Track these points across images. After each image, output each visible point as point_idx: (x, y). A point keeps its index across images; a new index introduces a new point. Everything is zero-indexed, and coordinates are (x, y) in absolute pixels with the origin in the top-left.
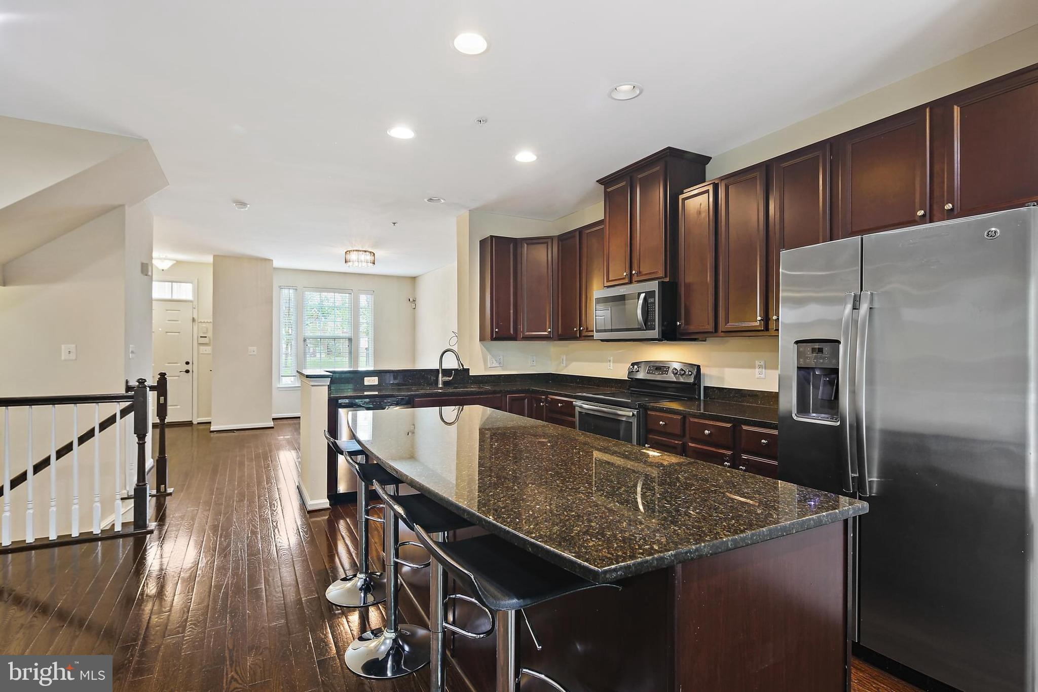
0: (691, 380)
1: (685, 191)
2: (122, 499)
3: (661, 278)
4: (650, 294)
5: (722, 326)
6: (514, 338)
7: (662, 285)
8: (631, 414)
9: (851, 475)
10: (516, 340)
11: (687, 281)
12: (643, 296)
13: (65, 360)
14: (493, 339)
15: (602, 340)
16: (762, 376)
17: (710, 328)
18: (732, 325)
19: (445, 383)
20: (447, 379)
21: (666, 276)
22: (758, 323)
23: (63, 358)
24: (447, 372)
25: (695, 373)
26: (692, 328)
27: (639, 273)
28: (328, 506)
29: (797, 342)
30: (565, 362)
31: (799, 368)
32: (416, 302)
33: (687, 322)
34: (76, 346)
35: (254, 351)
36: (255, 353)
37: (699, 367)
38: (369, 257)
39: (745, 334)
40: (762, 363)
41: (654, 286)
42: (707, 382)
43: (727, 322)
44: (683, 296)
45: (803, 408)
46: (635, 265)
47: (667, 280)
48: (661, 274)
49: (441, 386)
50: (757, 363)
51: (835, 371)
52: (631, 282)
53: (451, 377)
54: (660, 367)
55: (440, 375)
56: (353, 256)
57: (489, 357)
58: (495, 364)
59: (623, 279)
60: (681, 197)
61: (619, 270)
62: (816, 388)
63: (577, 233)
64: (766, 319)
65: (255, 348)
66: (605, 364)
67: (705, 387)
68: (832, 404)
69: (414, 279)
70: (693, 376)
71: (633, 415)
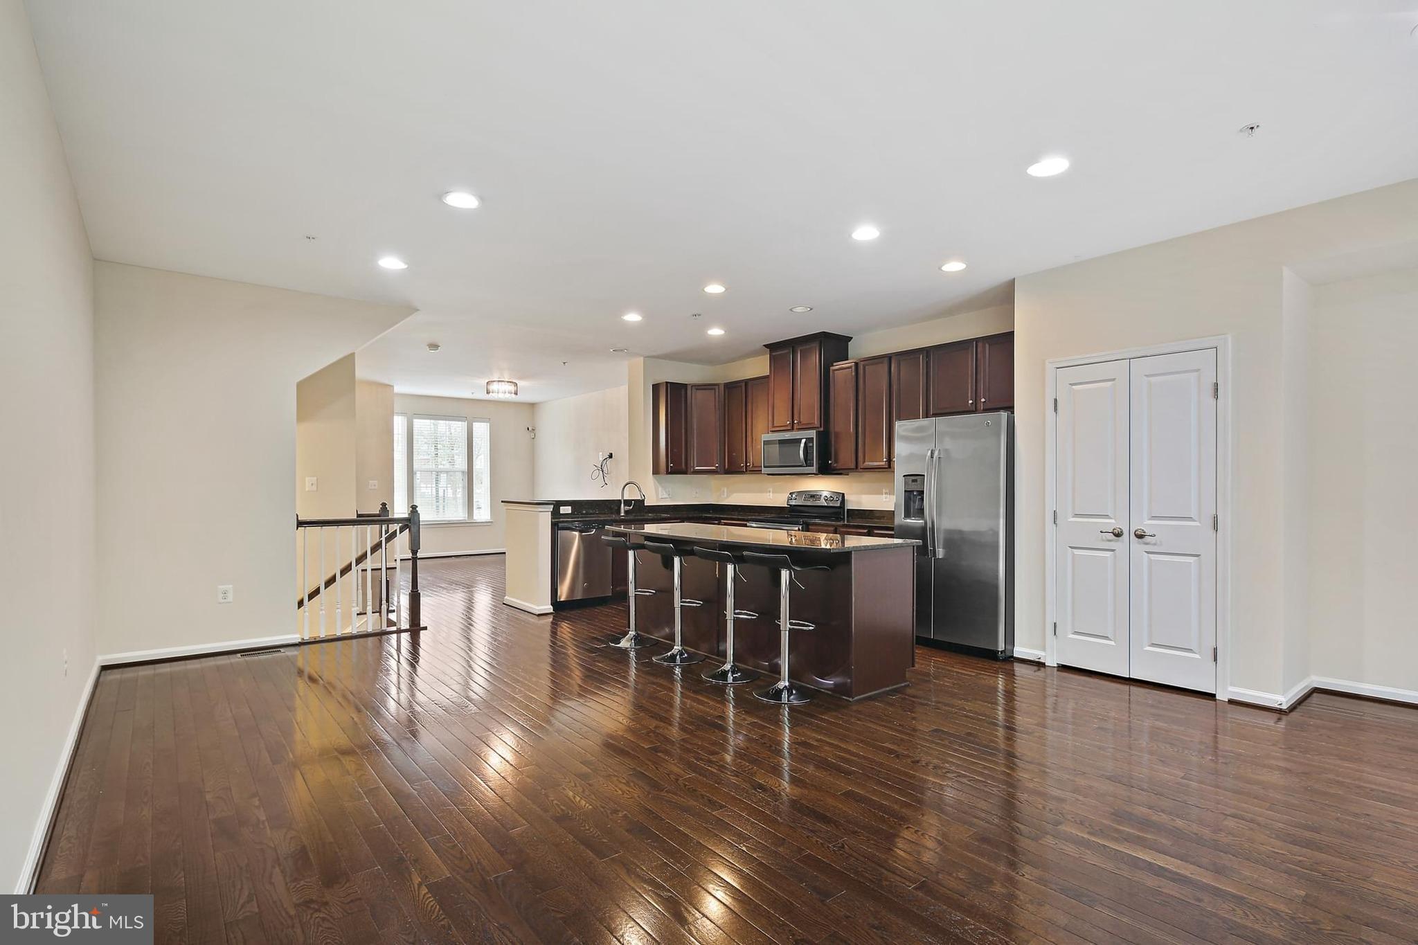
0: (838, 504)
1: (835, 364)
2: (358, 614)
3: (818, 428)
4: (809, 440)
5: (861, 465)
6: (685, 473)
7: (818, 433)
8: (797, 528)
9: (929, 548)
10: (686, 474)
11: (836, 430)
12: (804, 441)
13: (308, 491)
14: (668, 473)
15: (768, 474)
16: (887, 500)
17: (853, 466)
18: (869, 464)
19: (626, 512)
20: (627, 508)
21: (821, 426)
22: (883, 463)
23: (307, 489)
24: (627, 503)
25: (840, 498)
26: (839, 466)
27: (799, 422)
28: (552, 611)
29: (904, 476)
30: (726, 494)
31: (905, 491)
32: (536, 431)
33: (836, 461)
34: (317, 480)
35: (375, 485)
36: (376, 487)
37: (843, 494)
38: (512, 388)
39: (876, 470)
40: (888, 491)
41: (813, 434)
42: (849, 506)
43: (864, 462)
44: (833, 442)
45: (907, 515)
46: (796, 416)
47: (822, 429)
48: (817, 423)
49: (623, 514)
50: (884, 490)
51: (923, 492)
52: (793, 429)
53: (630, 506)
54: (814, 496)
55: (622, 505)
56: (494, 387)
57: (660, 489)
58: (666, 496)
59: (787, 426)
60: (832, 368)
61: (783, 418)
62: (914, 502)
63: (744, 384)
64: (890, 460)
65: (376, 482)
66: (765, 494)
67: (848, 510)
68: (920, 512)
69: (532, 406)
70: (839, 502)
71: (799, 529)
